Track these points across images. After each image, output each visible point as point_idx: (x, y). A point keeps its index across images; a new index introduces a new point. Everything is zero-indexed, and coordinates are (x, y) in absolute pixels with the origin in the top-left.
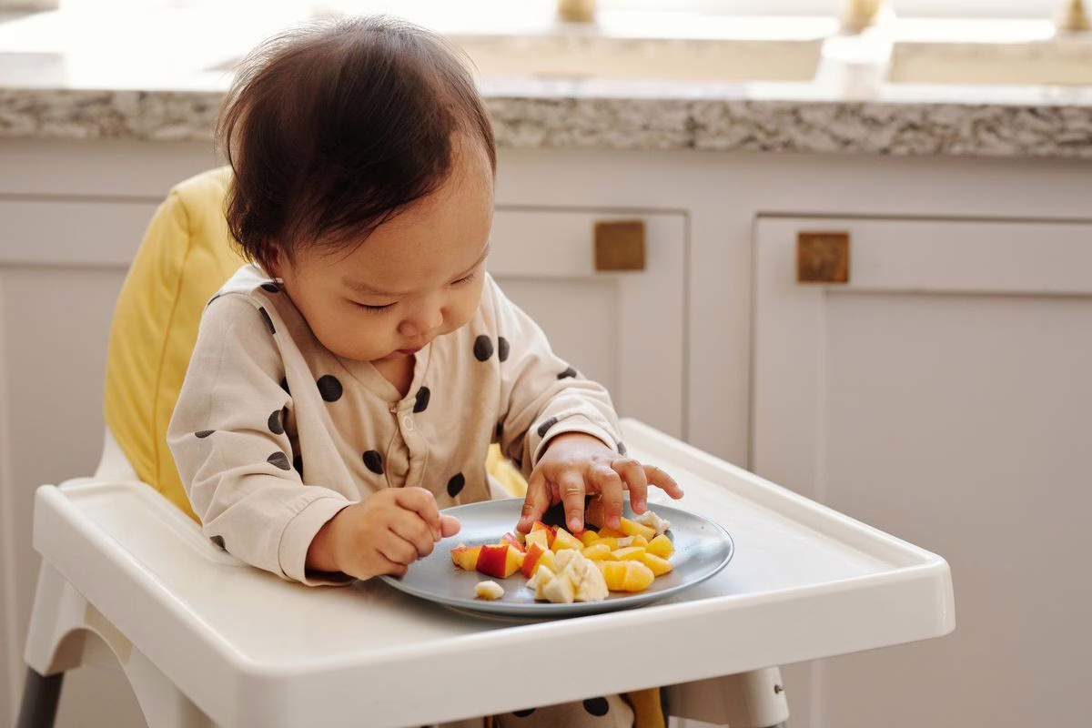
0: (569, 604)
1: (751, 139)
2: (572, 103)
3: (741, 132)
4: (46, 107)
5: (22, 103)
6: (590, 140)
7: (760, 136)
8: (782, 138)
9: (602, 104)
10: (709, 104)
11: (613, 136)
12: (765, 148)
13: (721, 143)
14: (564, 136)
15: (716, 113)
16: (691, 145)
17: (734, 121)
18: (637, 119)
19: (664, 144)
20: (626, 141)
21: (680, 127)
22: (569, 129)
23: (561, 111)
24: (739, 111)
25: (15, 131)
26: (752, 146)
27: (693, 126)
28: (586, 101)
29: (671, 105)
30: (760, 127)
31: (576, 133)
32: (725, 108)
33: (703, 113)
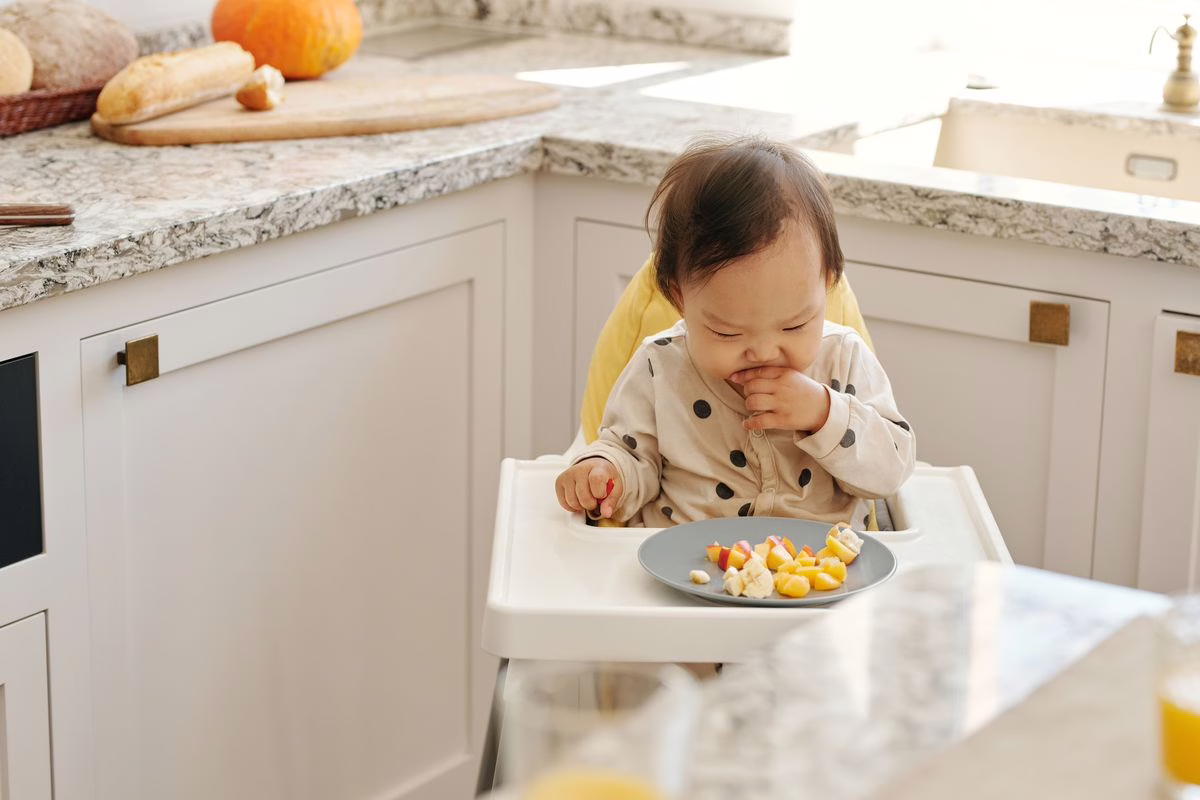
0: (735, 596)
1: (1150, 252)
2: (1019, 205)
3: (1145, 245)
4: (651, 165)
5: (634, 160)
6: (1031, 236)
7: (1158, 250)
8: (1174, 254)
9: (1040, 209)
10: (1122, 219)
11: (1046, 236)
12: (1160, 259)
13: (1127, 251)
14: (1011, 231)
15: (1125, 227)
16: (1105, 250)
17: (1137, 236)
18: (1066, 225)
19: (1085, 247)
20: (1057, 242)
21: (1098, 235)
22: (1015, 226)
23: (1010, 211)
24: (1142, 228)
25: (628, 180)
26: (1150, 256)
27: (1107, 235)
28: (1029, 205)
29: (1091, 216)
30: (1157, 243)
31: (1020, 231)
32: (1131, 223)
33: (1115, 227)
